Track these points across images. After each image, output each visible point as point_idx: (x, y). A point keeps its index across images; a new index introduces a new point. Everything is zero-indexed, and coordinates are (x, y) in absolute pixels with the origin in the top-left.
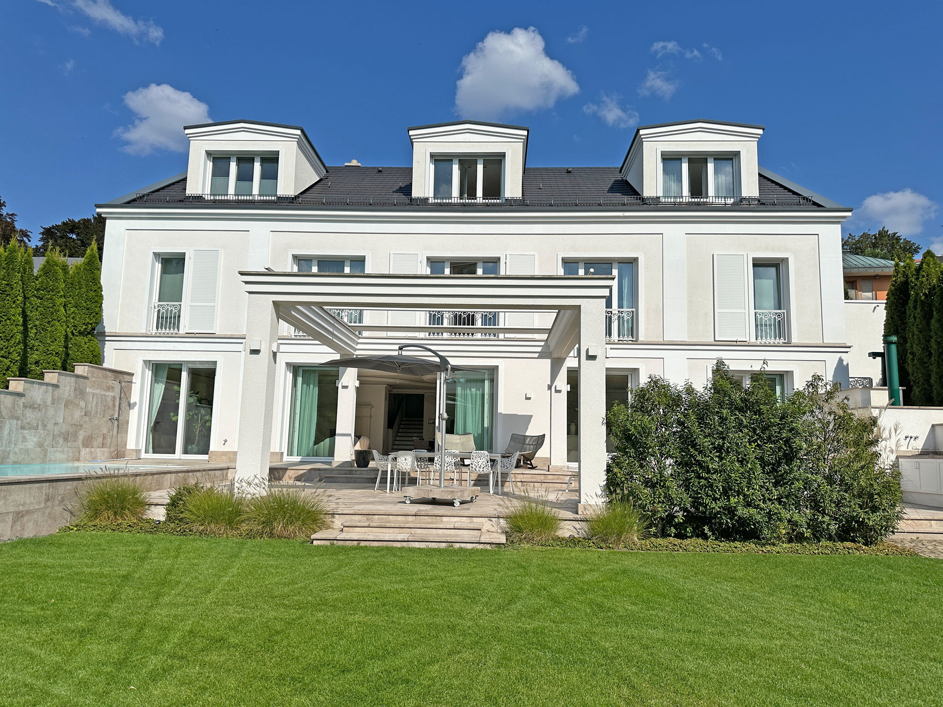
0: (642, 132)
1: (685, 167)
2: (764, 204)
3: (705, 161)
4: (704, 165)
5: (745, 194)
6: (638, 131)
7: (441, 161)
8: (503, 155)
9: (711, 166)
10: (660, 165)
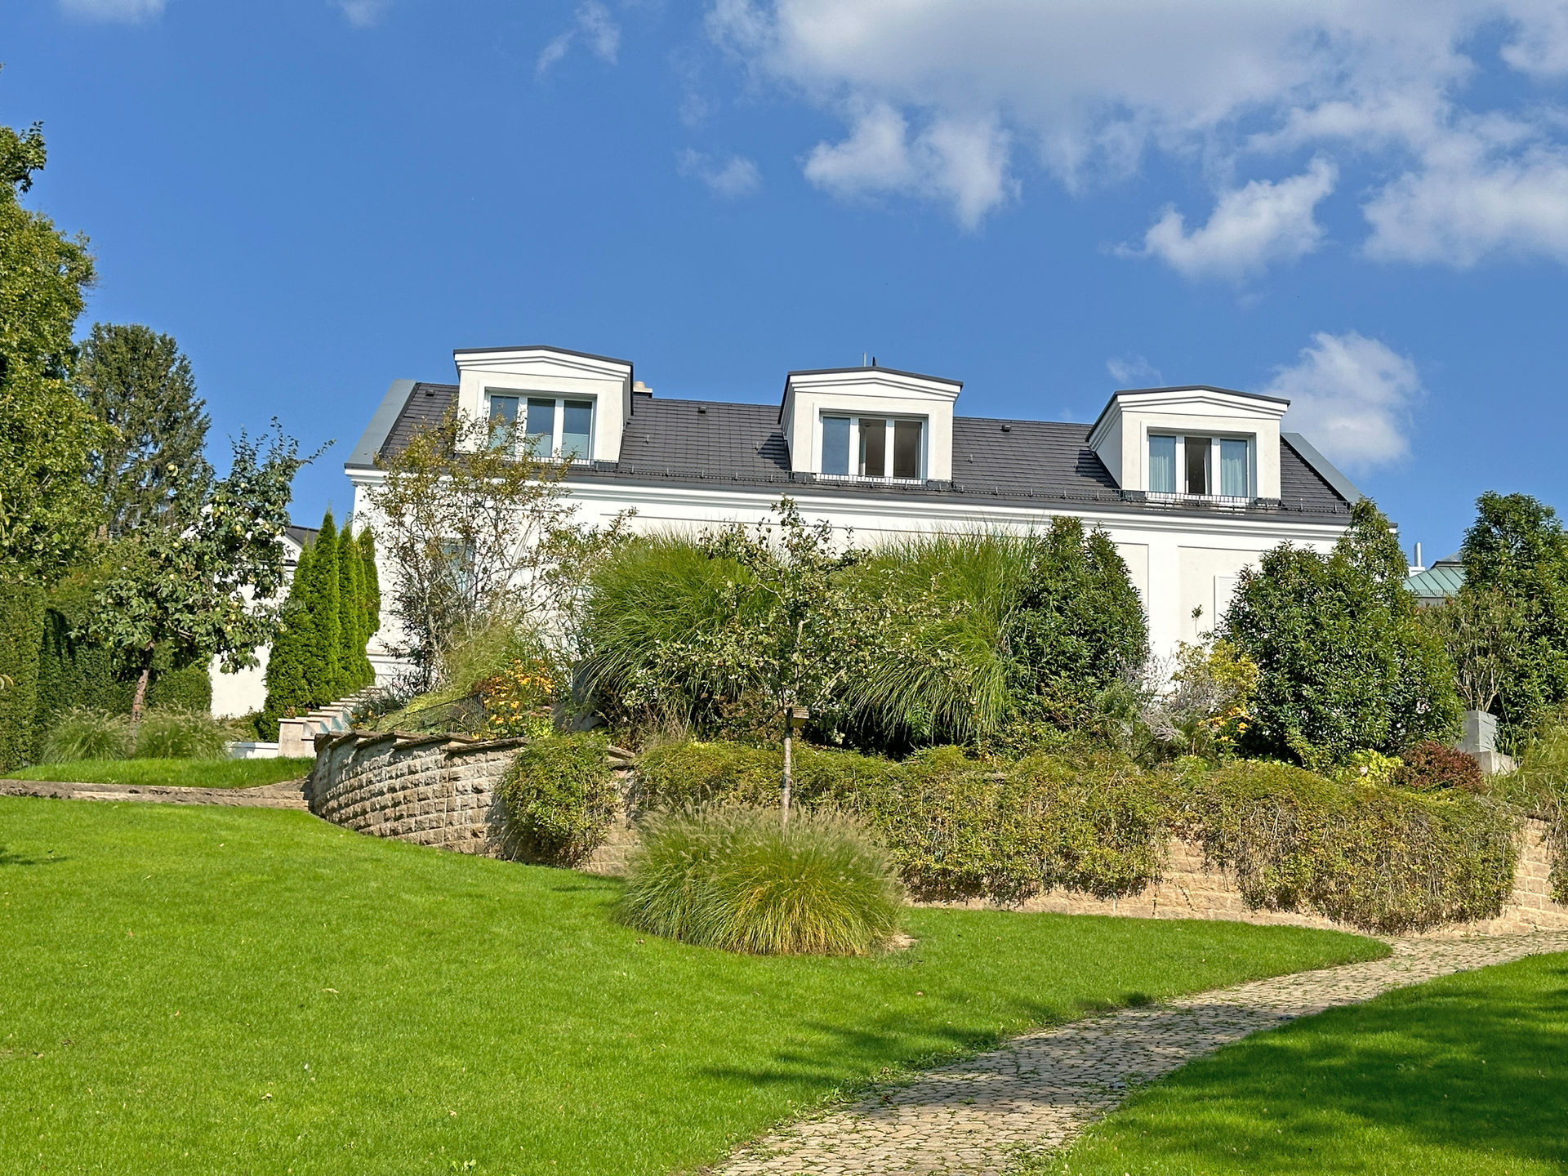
0: (1120, 398)
1: (1180, 448)
2: (1286, 509)
3: (1209, 442)
4: (1207, 447)
5: (1261, 494)
6: (1115, 397)
7: (833, 419)
8: (926, 417)
9: (1216, 450)
10: (1146, 445)
